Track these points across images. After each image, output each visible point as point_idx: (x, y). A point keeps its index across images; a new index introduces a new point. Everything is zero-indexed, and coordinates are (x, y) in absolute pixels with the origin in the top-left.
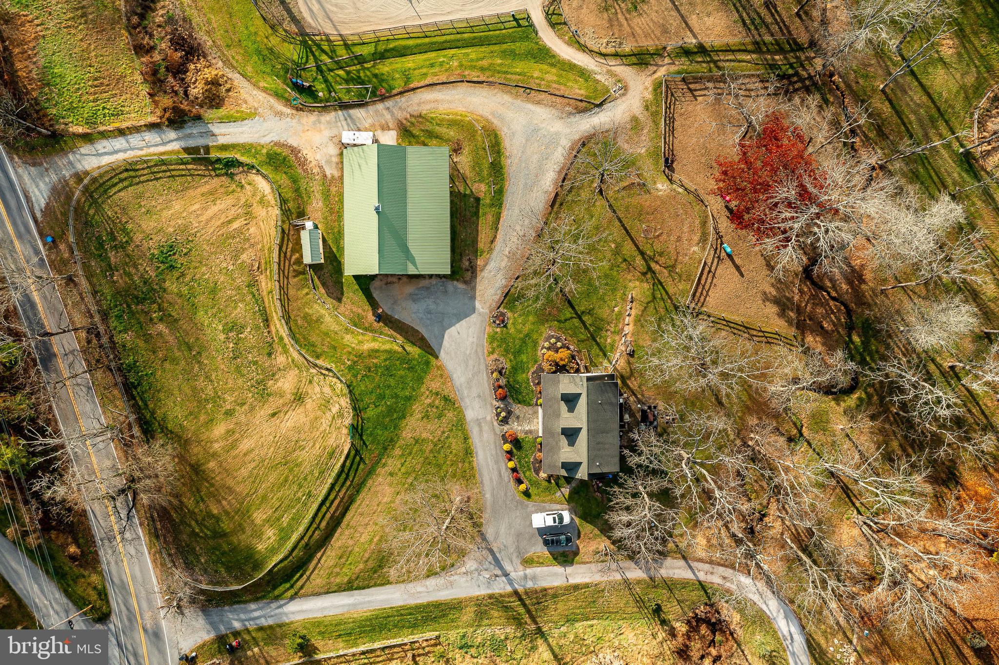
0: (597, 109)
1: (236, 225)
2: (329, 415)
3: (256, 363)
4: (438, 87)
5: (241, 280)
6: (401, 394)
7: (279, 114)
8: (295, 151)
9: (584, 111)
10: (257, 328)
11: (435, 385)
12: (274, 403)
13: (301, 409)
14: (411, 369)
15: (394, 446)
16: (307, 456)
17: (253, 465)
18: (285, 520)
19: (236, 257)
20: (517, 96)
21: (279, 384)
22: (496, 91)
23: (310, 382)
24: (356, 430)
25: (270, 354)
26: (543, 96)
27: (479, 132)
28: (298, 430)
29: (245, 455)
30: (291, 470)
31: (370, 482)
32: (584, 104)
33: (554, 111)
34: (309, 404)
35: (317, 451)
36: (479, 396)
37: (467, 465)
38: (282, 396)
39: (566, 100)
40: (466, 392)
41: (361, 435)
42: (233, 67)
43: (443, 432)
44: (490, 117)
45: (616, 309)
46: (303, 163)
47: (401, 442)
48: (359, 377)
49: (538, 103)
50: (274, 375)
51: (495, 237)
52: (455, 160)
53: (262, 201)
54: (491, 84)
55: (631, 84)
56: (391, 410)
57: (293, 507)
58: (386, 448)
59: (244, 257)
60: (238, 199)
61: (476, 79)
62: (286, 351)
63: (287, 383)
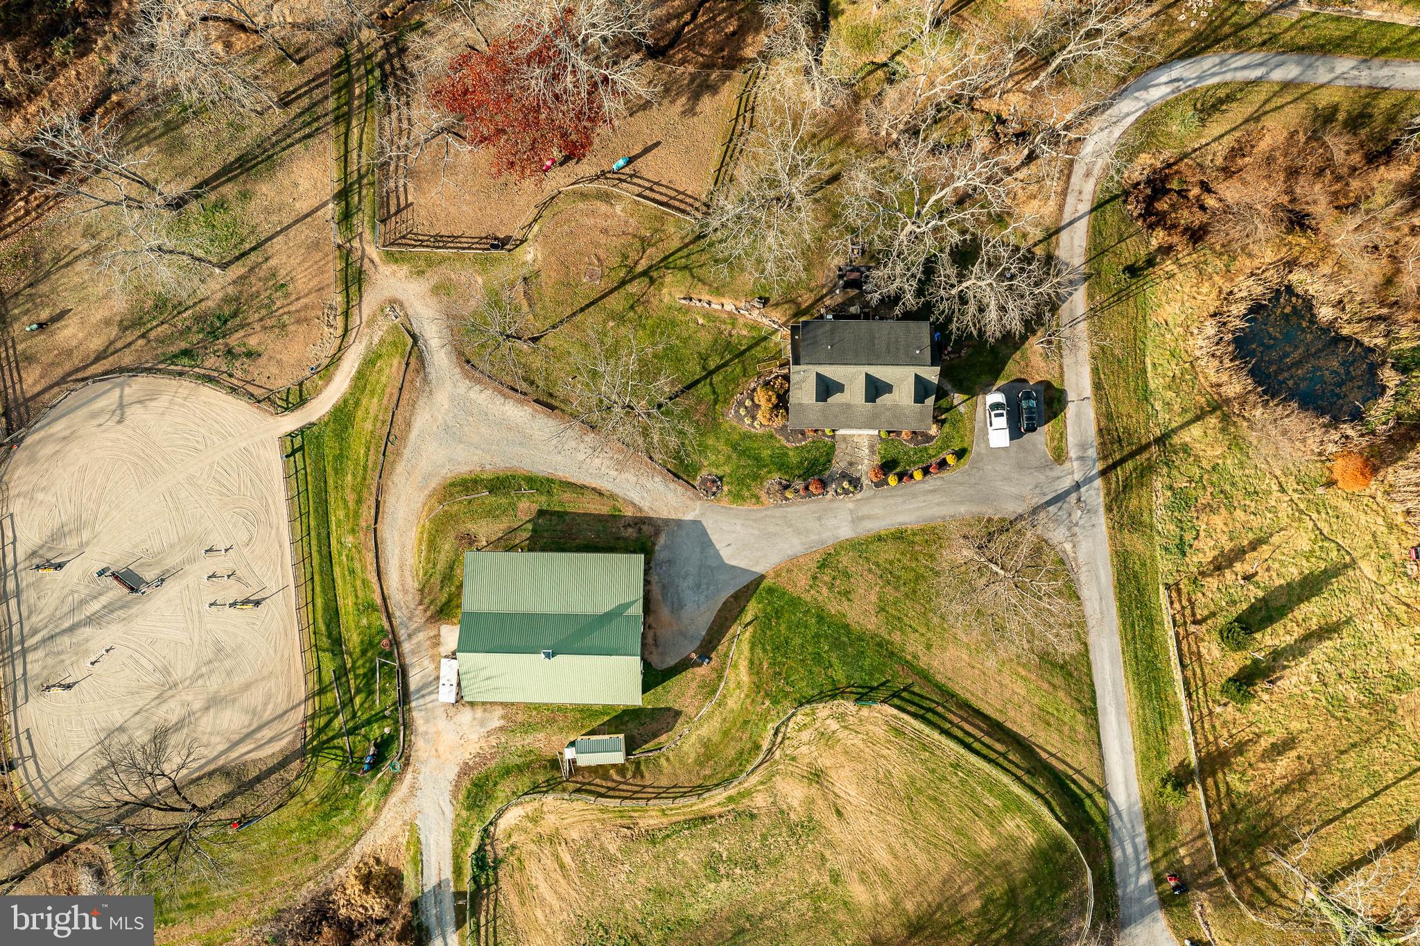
0: (420, 342)
1: (567, 858)
2: (842, 734)
3: (764, 837)
4: (382, 565)
5: (645, 853)
6: (814, 629)
7: (413, 789)
8: (465, 770)
9: (421, 360)
10: (713, 833)
11: (803, 581)
12: (823, 813)
13: (832, 773)
14: (778, 613)
15: (888, 642)
16: (899, 766)
17: (910, 845)
18: (992, 802)
19: (612, 860)
20: (398, 454)
21: (795, 804)
22: (390, 483)
23: (793, 759)
24: (864, 695)
25: (753, 816)
26: (399, 419)
27: (446, 508)
28: (862, 779)
29: (896, 857)
30: (920, 791)
31: (939, 678)
32: (413, 360)
33: (420, 403)
34: (825, 761)
35: (893, 753)
36: (819, 519)
37: (917, 539)
38: (813, 801)
39: (406, 384)
40: (814, 537)
41: (872, 689)
42: (345, 852)
43: (870, 570)
44: (426, 492)
45: (701, 321)
46: (482, 758)
47: (883, 633)
48: (788, 689)
49: (409, 425)
50: (782, 812)
51: (594, 489)
52: (484, 543)
53: (534, 820)
54: (380, 490)
55: (387, 294)
56: (837, 645)
57: (973, 790)
58: (888, 652)
59: (612, 848)
60: (531, 853)
61: (373, 512)
62: (748, 793)
63: (794, 793)
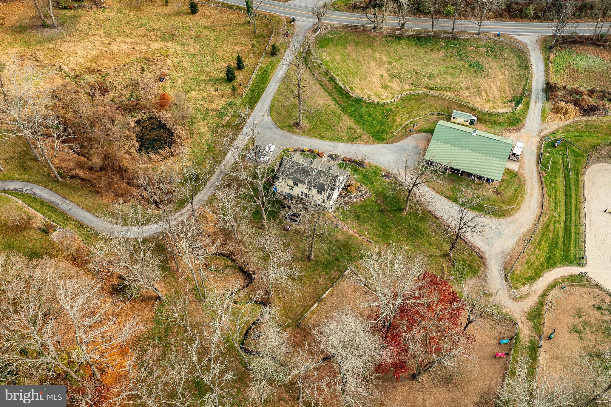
0: (503, 276)
1: (484, 94)
2: (371, 94)
3: (410, 78)
4: (540, 199)
5: (454, 86)
6: (367, 123)
7: (541, 130)
8: (518, 130)
9: (505, 269)
10: (428, 84)
11: (364, 137)
12: (387, 78)
13: (379, 85)
14: (378, 132)
15: (343, 111)
16: (356, 81)
17: (362, 62)
18: (331, 65)
19: (467, 88)
20: (524, 235)
21: (395, 83)
22: (531, 226)
23: (391, 93)
24: (358, 101)
25: (412, 84)
26: (521, 248)
27: (505, 207)
28: (371, 81)
29: (368, 62)
30: (352, 73)
31: (330, 98)
32: (509, 268)
33: (509, 250)
34: (380, 90)
35: (356, 84)
36: (349, 152)
37: (316, 135)
38: (389, 81)
39: (515, 259)
40: (354, 148)
41: (355, 101)
42: (573, 123)
43: (338, 132)
44: (513, 217)
45: (366, 233)
46: (510, 131)
47: (343, 114)
48: (385, 111)
49: (517, 244)
50: (401, 82)
51: (437, 192)
52: (491, 190)
53: (493, 107)
54: (536, 225)
55: (516, 304)
56: (361, 117)
57: (335, 69)
58: (344, 109)
59: (466, 91)
60: (498, 100)
61: (541, 219)
62: (411, 90)
63: (395, 85)
